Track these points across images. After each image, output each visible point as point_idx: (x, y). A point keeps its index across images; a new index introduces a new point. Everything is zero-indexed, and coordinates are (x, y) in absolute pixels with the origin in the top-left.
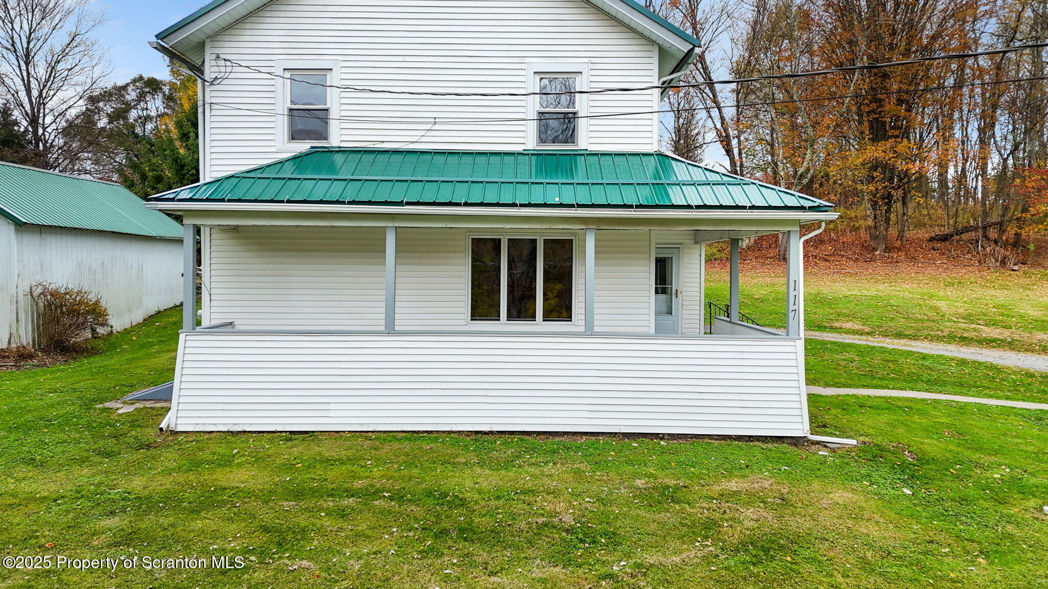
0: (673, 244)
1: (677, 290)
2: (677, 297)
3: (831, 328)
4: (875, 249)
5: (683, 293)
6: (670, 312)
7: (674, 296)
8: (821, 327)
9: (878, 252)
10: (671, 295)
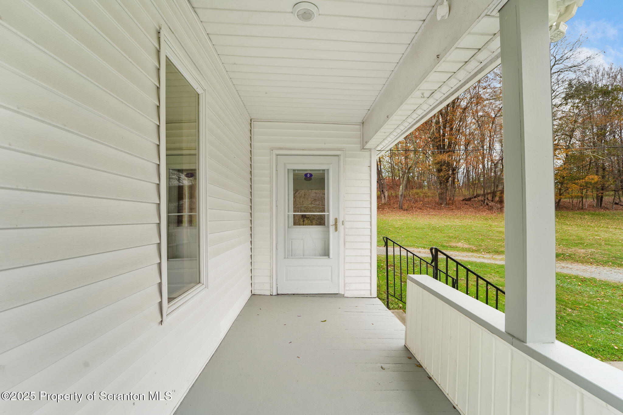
0: (330, 150)
1: (336, 219)
2: (336, 229)
3: (451, 247)
4: (441, 204)
5: (346, 223)
6: (326, 253)
7: (332, 229)
8: (444, 246)
9: (443, 205)
10: (328, 227)
